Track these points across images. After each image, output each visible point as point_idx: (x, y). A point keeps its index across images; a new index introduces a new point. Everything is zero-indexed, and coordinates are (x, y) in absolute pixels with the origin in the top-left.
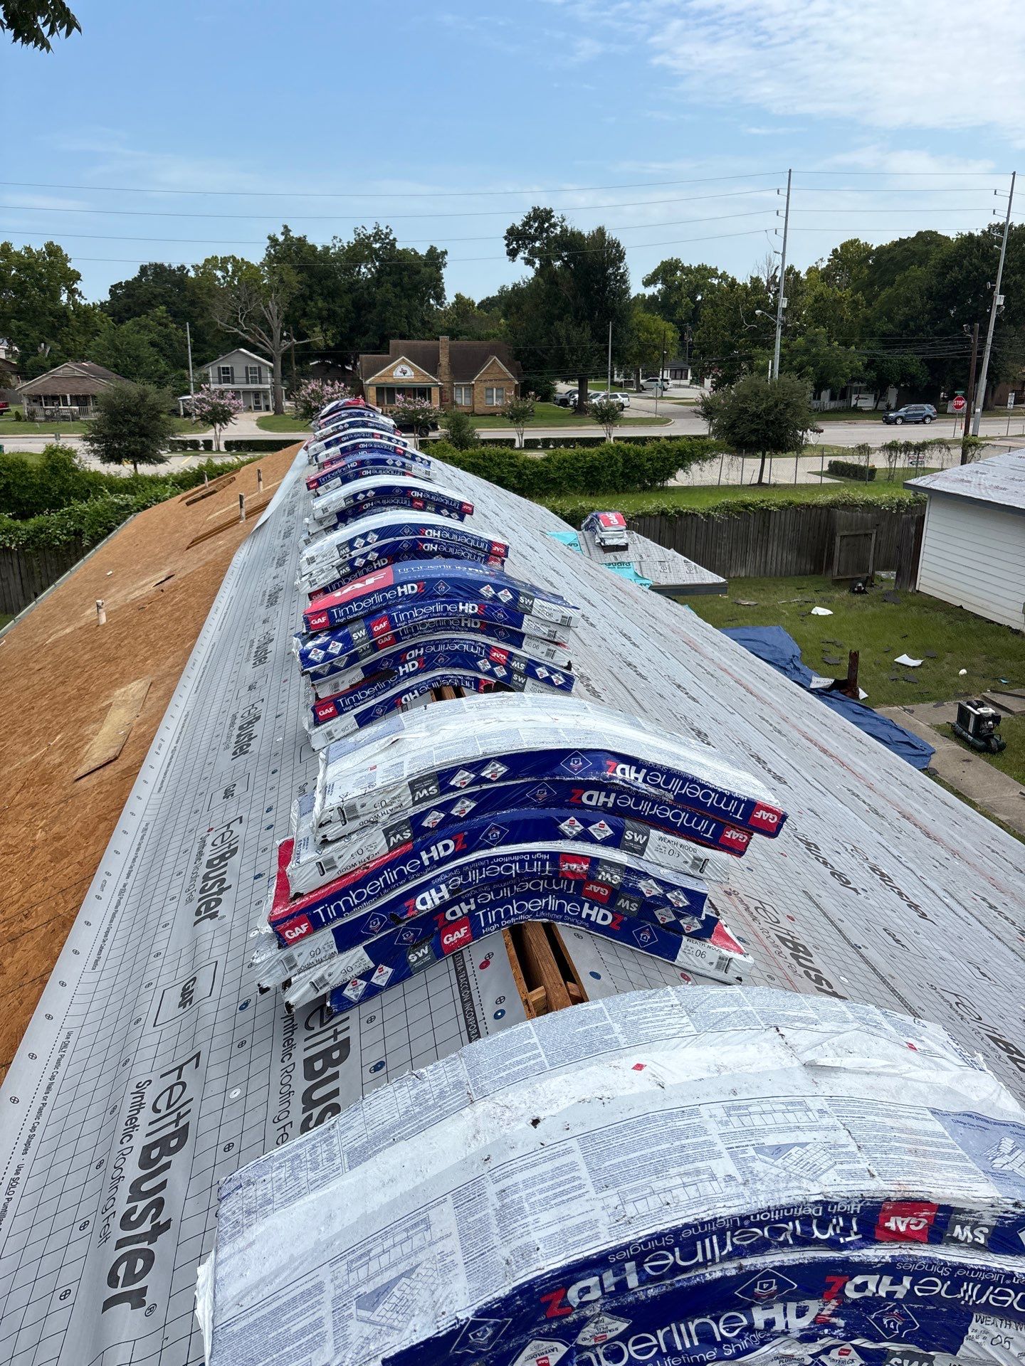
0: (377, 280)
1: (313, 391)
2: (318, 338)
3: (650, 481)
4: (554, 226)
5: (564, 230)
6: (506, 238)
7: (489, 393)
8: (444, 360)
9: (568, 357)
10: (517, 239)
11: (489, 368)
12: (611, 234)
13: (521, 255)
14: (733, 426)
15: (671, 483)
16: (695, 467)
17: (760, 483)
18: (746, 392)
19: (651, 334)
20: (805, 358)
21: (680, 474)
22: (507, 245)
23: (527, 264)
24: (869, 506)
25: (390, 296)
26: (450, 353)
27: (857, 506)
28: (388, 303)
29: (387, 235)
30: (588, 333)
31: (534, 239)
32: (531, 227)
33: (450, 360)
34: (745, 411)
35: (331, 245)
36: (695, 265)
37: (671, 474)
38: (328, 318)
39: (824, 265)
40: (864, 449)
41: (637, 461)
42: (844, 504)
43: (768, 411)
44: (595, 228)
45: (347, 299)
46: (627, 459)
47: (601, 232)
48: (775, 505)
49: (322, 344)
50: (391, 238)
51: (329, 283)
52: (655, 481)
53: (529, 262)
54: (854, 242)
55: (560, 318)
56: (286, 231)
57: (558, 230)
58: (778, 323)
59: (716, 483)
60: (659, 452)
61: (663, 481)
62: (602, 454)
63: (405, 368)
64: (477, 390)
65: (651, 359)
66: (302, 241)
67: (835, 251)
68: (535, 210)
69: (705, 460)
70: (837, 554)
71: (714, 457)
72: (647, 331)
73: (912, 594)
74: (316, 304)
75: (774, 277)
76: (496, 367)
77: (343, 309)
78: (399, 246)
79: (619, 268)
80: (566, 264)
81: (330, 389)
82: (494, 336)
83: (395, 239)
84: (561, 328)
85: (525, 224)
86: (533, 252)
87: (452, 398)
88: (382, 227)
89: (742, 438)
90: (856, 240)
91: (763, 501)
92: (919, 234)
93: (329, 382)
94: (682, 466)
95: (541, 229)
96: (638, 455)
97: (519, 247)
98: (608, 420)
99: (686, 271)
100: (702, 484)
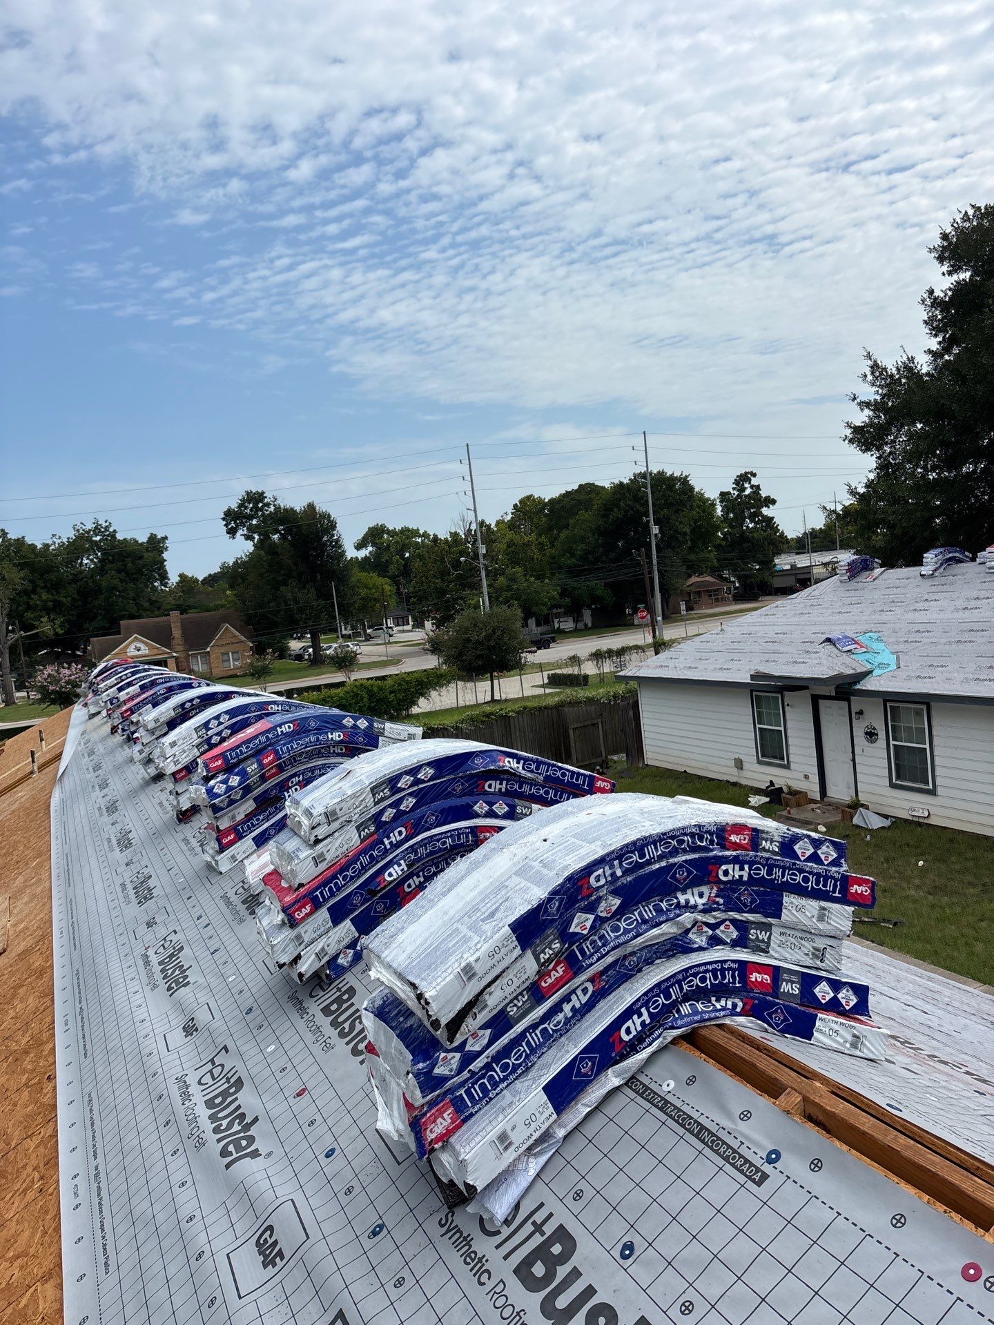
0: (101, 568)
1: (49, 675)
2: (47, 627)
3: (396, 710)
4: (268, 505)
5: (277, 508)
6: (223, 519)
7: (225, 657)
8: (177, 633)
9: (298, 616)
10: (234, 520)
11: (222, 635)
12: (321, 507)
13: (240, 532)
14: (460, 654)
15: (415, 710)
16: (434, 694)
17: (493, 700)
18: (466, 624)
19: (370, 589)
20: (509, 594)
21: (422, 701)
22: (226, 525)
23: (247, 539)
24: (590, 701)
25: (116, 582)
26: (182, 625)
27: (580, 702)
28: (114, 588)
29: (107, 528)
30: (313, 594)
31: (251, 517)
32: (246, 508)
33: (183, 632)
34: (468, 640)
35: (50, 542)
36: (398, 528)
37: (414, 703)
38: (55, 608)
39: (509, 517)
40: (575, 660)
41: (381, 695)
42: (570, 703)
43: (488, 638)
44: (305, 504)
45: (72, 590)
46: (371, 694)
47: (311, 507)
48: (512, 711)
49: (51, 633)
50: (111, 530)
51: (52, 576)
52: (400, 710)
53: (248, 538)
54: (529, 497)
55: (285, 584)
57: (272, 509)
58: (481, 566)
59: (455, 706)
60: (400, 684)
61: (407, 709)
62: (347, 692)
63: (139, 645)
64: (213, 656)
65: (374, 611)
66: (20, 542)
67: (515, 506)
68: (248, 493)
69: (441, 686)
70: (572, 744)
71: (449, 682)
72: (366, 587)
73: (643, 768)
74: (40, 596)
75: (470, 530)
76: (229, 631)
77: (69, 599)
78: (119, 536)
79: (333, 535)
80: (283, 537)
81: (67, 672)
82: (223, 606)
83: (115, 531)
84: (287, 592)
85: (240, 506)
86: (252, 529)
87: (189, 666)
88: (101, 522)
89: (470, 664)
90: (531, 496)
91: (501, 709)
92: (580, 486)
93: (65, 665)
94: (422, 695)
95: (256, 509)
96: (381, 689)
97: (237, 526)
98: (346, 666)
99: (393, 533)
100: (443, 708)
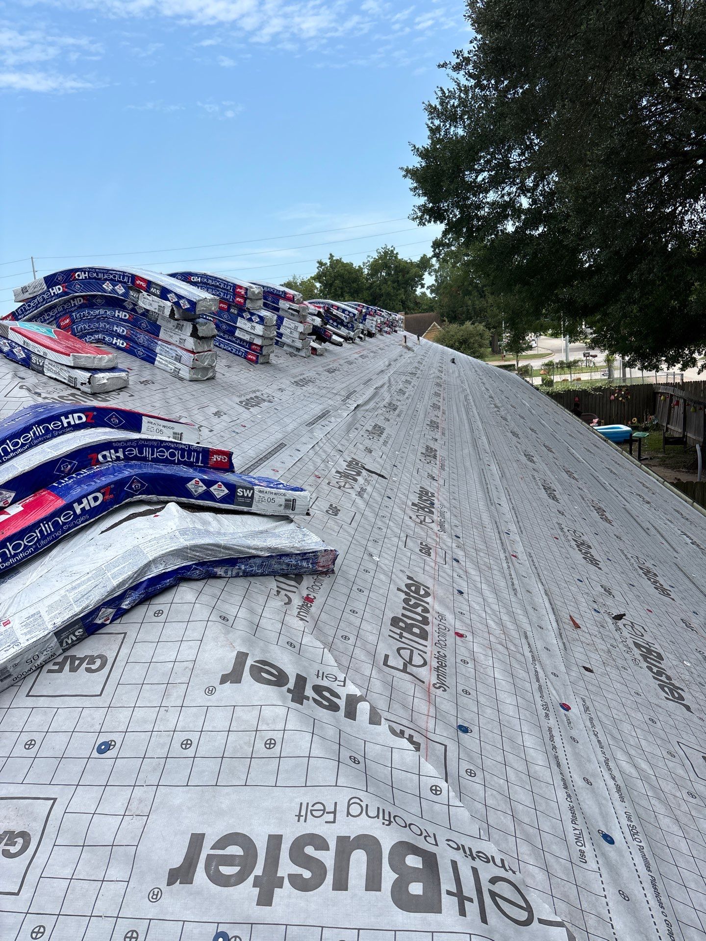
6: (432, 247)
10: (438, 247)
11: (431, 329)
29: (392, 251)
50: (395, 252)
56: (331, 256)
76: (436, 327)
78: (399, 257)
83: (397, 254)
85: (442, 238)
88: (389, 247)
